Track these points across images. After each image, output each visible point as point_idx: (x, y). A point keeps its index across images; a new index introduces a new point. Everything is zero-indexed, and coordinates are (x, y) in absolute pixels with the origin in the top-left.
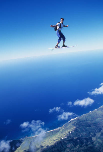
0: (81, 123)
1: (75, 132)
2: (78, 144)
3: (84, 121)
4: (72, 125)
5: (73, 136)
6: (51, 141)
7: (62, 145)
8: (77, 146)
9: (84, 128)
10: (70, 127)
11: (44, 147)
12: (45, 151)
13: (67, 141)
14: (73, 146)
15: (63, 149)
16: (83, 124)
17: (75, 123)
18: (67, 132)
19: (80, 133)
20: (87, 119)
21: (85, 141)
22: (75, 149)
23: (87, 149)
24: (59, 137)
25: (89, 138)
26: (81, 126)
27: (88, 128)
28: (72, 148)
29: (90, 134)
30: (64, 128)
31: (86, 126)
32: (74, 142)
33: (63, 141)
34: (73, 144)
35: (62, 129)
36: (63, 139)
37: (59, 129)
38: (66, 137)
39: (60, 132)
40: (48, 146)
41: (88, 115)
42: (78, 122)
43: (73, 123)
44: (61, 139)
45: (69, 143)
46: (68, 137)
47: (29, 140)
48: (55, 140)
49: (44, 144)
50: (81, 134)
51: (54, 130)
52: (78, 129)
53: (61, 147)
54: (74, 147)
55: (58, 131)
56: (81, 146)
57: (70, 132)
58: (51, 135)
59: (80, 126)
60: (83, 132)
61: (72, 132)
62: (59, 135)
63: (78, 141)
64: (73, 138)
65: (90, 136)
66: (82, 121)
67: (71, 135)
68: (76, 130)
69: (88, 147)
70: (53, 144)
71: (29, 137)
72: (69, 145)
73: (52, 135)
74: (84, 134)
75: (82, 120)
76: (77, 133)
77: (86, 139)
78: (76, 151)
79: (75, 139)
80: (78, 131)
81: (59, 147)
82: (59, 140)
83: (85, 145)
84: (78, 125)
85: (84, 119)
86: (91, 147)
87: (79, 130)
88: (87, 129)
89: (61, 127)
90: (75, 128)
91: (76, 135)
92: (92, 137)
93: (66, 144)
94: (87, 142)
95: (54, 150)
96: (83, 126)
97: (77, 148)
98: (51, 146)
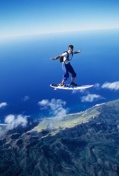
0: (107, 109)
1: (99, 118)
2: (100, 130)
3: (111, 107)
4: (96, 111)
5: (96, 121)
6: (71, 124)
7: (83, 129)
8: (99, 131)
9: (110, 115)
10: (94, 112)
11: (63, 128)
12: (63, 132)
13: (88, 125)
14: (95, 130)
15: (84, 132)
16: (110, 111)
17: (100, 108)
18: (89, 117)
19: (104, 119)
20: (115, 106)
21: (108, 127)
22: (96, 134)
23: (110, 135)
24: (81, 121)
25: (114, 125)
26: (107, 113)
27: (115, 116)
28: (93, 133)
29: (116, 121)
30: (86, 113)
31: (112, 113)
32: (96, 127)
33: (84, 125)
34: (95, 129)
35: (84, 114)
36: (84, 123)
37: (81, 114)
38: (88, 122)
39: (82, 117)
40: (67, 128)
41: (117, 101)
42: (104, 108)
43: (98, 108)
44: (82, 123)
45: (91, 127)
46: (90, 122)
47: (47, 121)
48: (75, 124)
49: (63, 126)
50: (105, 121)
51: (75, 114)
52: (102, 114)
53: (81, 131)
54: (96, 132)
55: (80, 115)
56: (103, 132)
57: (94, 117)
58: (71, 118)
59: (105, 112)
60: (108, 118)
61: (95, 117)
62: (80, 119)
63: (102, 126)
64: (96, 124)
65: (115, 123)
66: (109, 108)
67: (94, 120)
68: (100, 116)
69: (111, 134)
70: (73, 127)
71: (48, 118)
72: (90, 130)
73: (73, 118)
74: (108, 121)
75: (109, 106)
76: (101, 119)
77: (111, 126)
78: (98, 135)
79: (97, 124)
80: (102, 117)
81: (79, 130)
82: (80, 123)
83: (108, 131)
84: (103, 111)
85: (111, 106)
86: (114, 134)
87: (104, 116)
88: (113, 116)
89: (83, 112)
90: (99, 113)
91: (100, 121)
92: (118, 124)
93: (87, 128)
94: (111, 129)
95: (73, 133)
96: (109, 112)
97: (99, 133)
98: (70, 128)
